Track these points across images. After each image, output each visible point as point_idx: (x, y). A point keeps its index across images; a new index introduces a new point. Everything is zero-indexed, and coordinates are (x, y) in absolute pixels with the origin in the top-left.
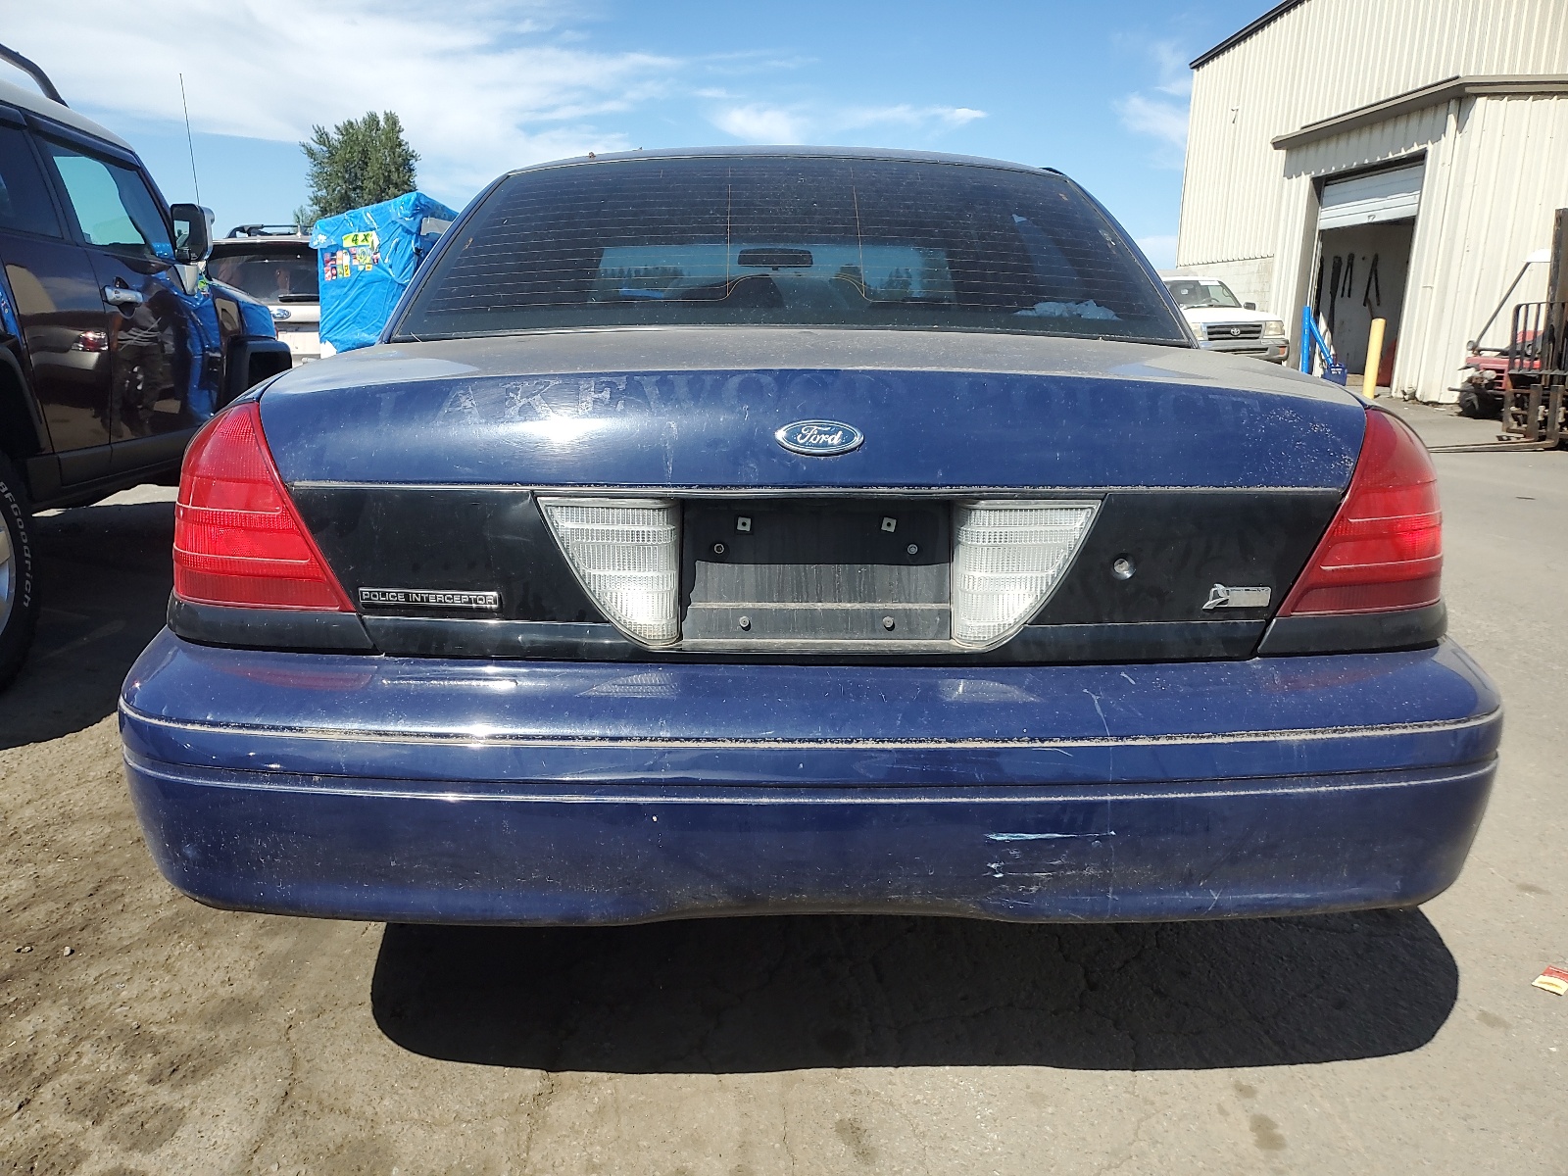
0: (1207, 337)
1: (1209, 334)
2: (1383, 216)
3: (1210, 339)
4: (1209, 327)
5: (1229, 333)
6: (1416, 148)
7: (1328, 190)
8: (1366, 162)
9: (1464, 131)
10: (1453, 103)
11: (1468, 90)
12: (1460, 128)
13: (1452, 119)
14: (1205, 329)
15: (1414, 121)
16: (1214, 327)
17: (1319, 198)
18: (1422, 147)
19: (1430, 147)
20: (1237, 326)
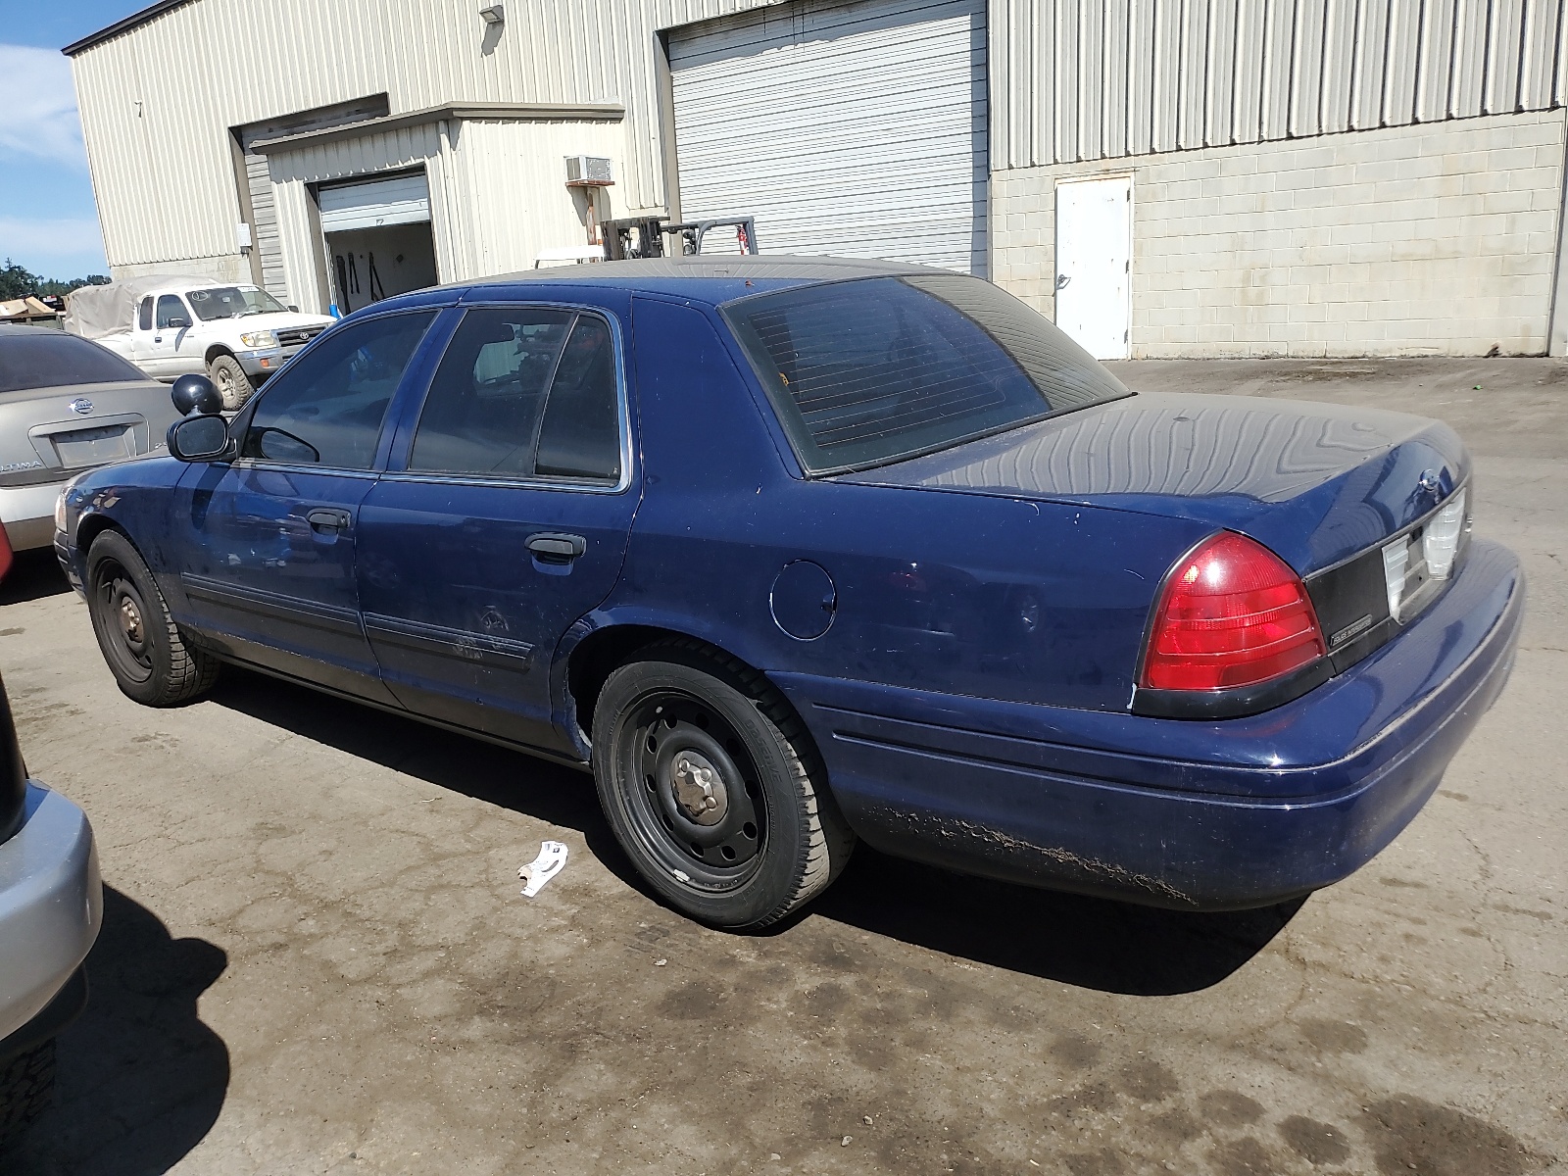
0: (279, 344)
1: (280, 340)
2: (391, 220)
3: (283, 346)
4: (278, 334)
5: (298, 337)
6: (413, 162)
7: (323, 195)
8: (363, 171)
9: (458, 148)
10: (442, 125)
11: (455, 113)
12: (453, 146)
13: (444, 138)
14: (275, 335)
15: (404, 137)
16: (283, 333)
17: (317, 203)
18: (419, 161)
19: (427, 161)
20: (304, 331)
